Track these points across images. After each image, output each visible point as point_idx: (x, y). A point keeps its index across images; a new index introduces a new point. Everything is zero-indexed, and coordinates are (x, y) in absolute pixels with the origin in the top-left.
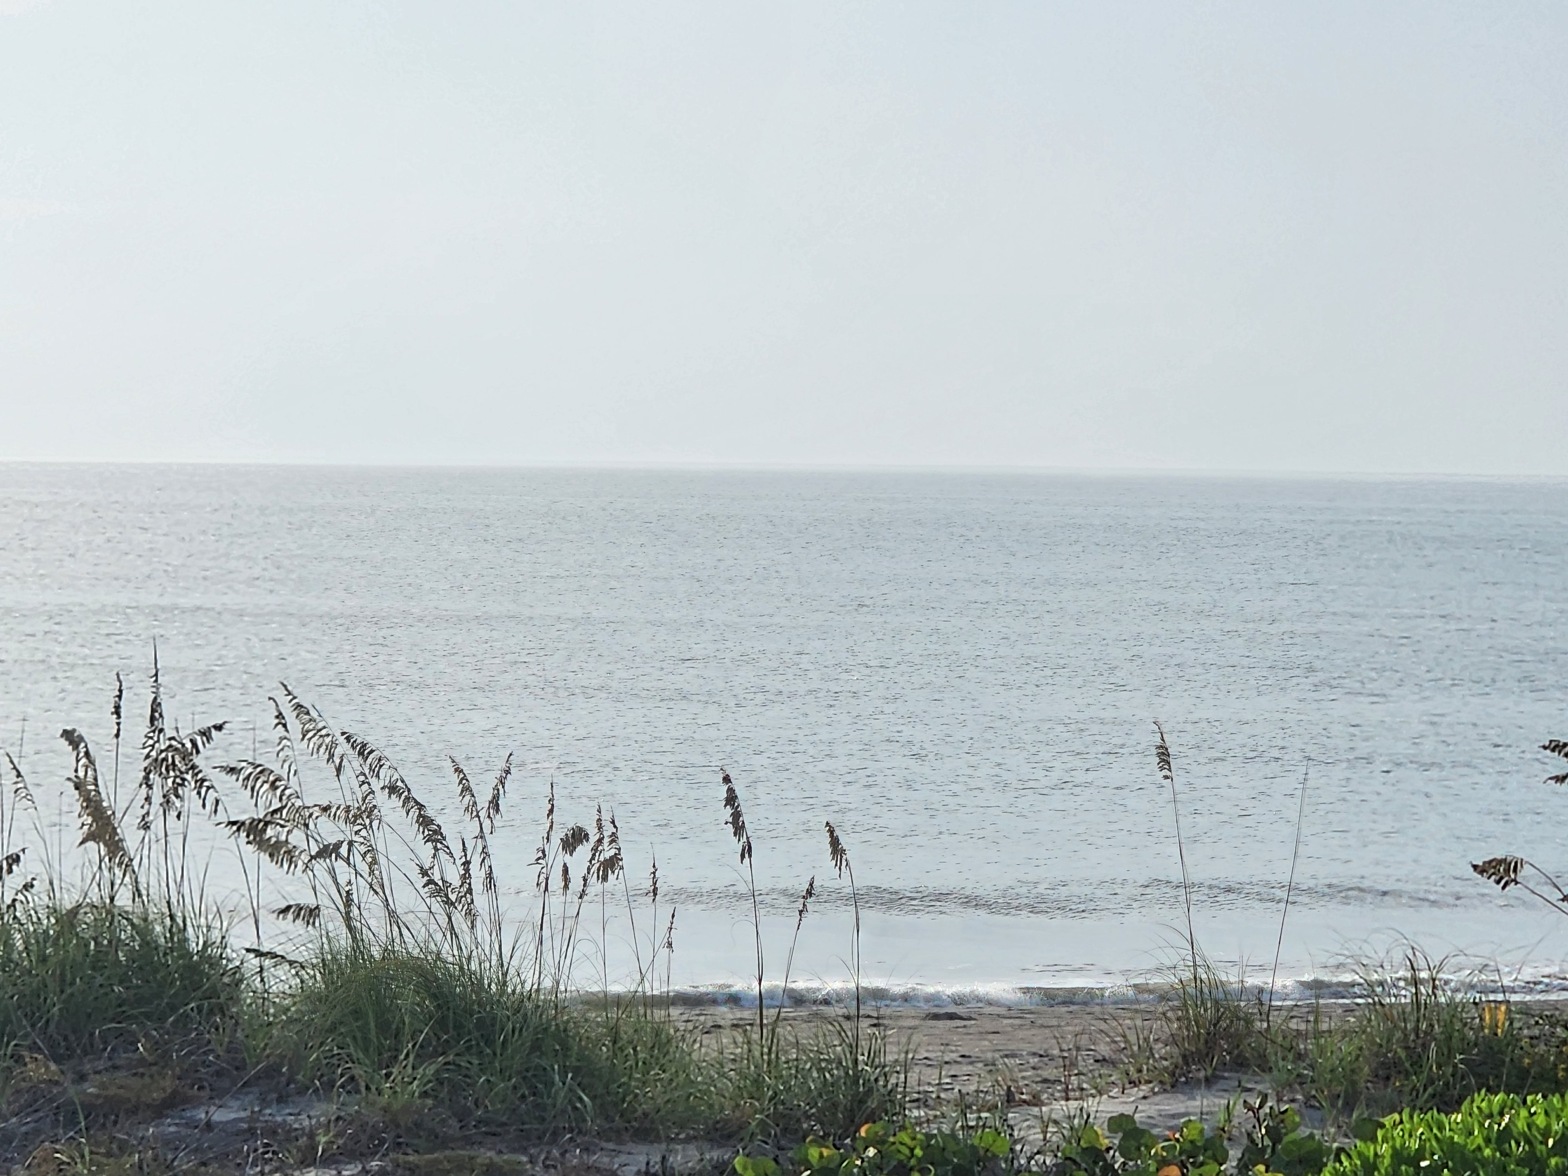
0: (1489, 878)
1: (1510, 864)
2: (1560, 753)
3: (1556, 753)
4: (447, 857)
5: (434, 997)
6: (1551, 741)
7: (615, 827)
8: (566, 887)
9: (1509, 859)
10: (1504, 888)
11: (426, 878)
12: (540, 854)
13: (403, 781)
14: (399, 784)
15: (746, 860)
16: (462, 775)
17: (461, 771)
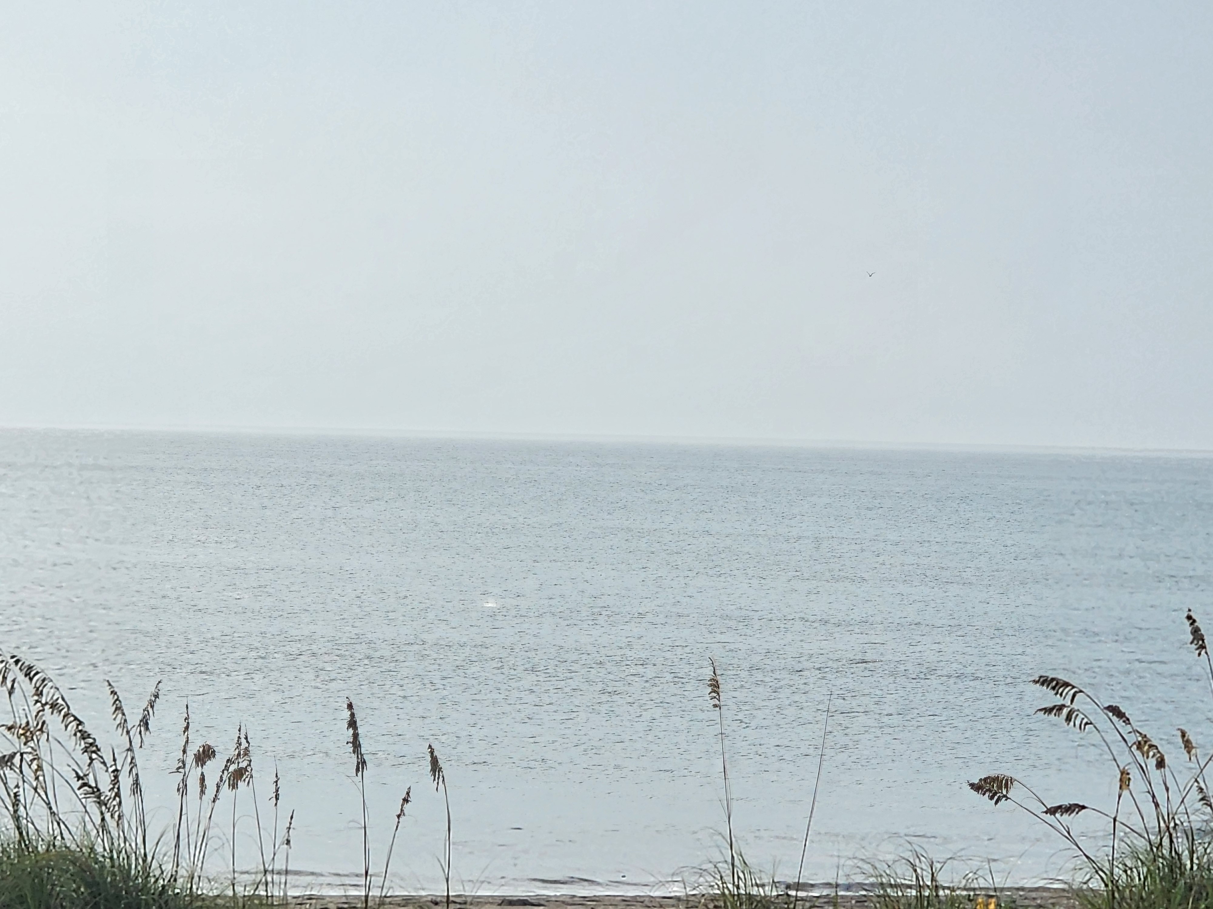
0: (984, 794)
1: (1002, 781)
2: (1048, 687)
3: (1045, 687)
4: (102, 766)
5: (88, 886)
6: (1041, 677)
7: (248, 742)
8: (202, 792)
9: (1001, 777)
10: (996, 803)
11: (81, 782)
12: (181, 764)
13: (63, 699)
14: (60, 701)
15: (360, 774)
16: (116, 697)
17: (116, 693)
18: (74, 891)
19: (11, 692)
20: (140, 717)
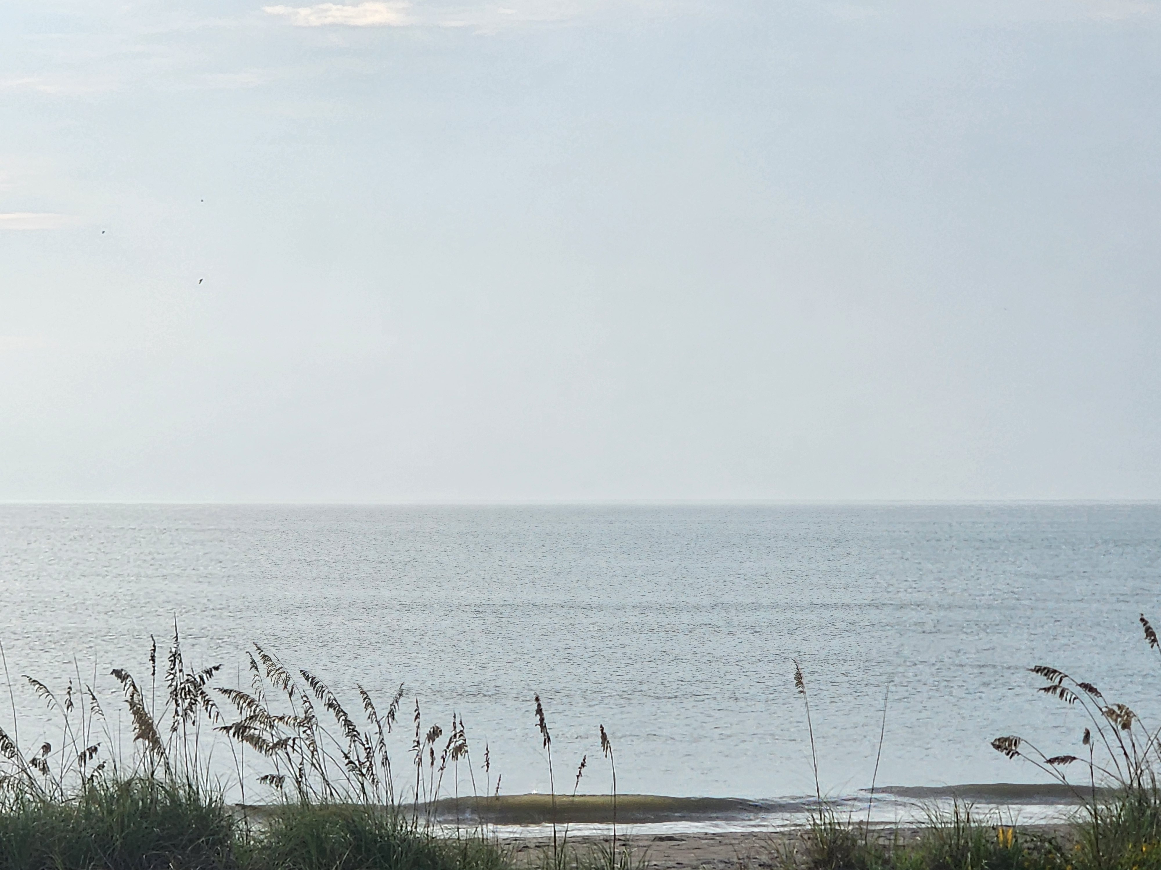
0: (1002, 751)
1: (1012, 741)
2: (1041, 673)
3: (1039, 674)
4: (361, 745)
5: (352, 833)
6: (1036, 666)
7: (463, 726)
8: (432, 764)
9: (1011, 738)
10: (1011, 757)
11: (347, 760)
12: (416, 744)
13: (336, 701)
14: (334, 702)
15: (547, 746)
16: (365, 696)
17: (365, 693)
18: (342, 837)
19: (291, 695)
20: (388, 710)
